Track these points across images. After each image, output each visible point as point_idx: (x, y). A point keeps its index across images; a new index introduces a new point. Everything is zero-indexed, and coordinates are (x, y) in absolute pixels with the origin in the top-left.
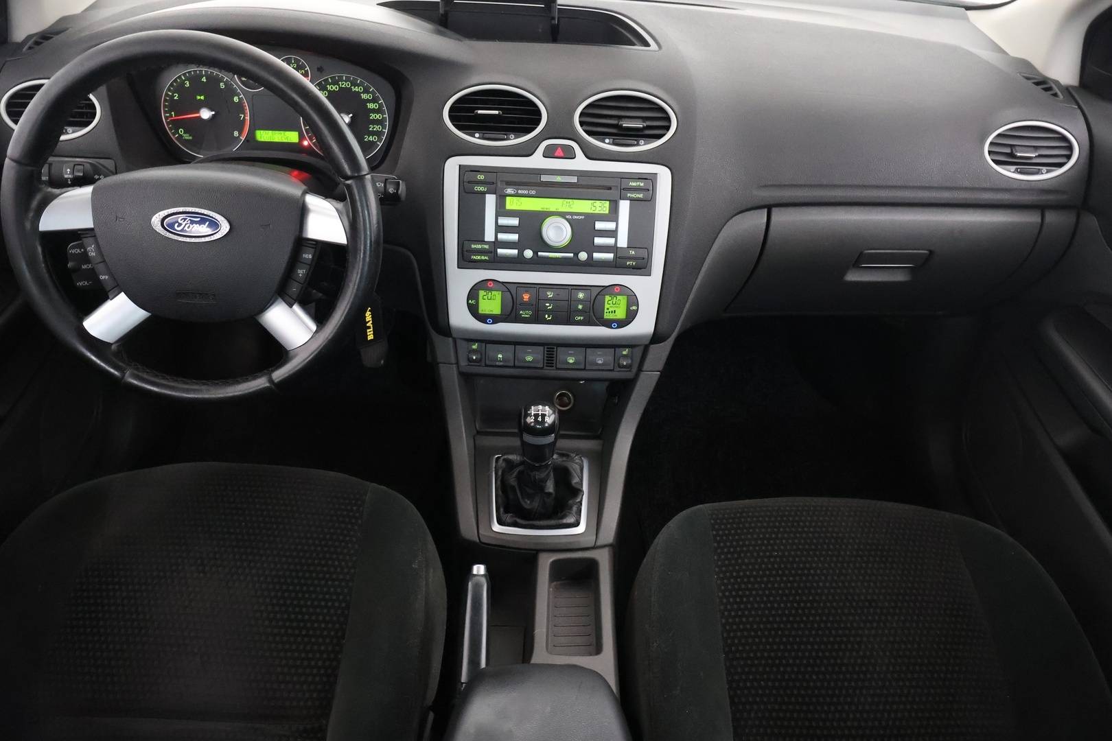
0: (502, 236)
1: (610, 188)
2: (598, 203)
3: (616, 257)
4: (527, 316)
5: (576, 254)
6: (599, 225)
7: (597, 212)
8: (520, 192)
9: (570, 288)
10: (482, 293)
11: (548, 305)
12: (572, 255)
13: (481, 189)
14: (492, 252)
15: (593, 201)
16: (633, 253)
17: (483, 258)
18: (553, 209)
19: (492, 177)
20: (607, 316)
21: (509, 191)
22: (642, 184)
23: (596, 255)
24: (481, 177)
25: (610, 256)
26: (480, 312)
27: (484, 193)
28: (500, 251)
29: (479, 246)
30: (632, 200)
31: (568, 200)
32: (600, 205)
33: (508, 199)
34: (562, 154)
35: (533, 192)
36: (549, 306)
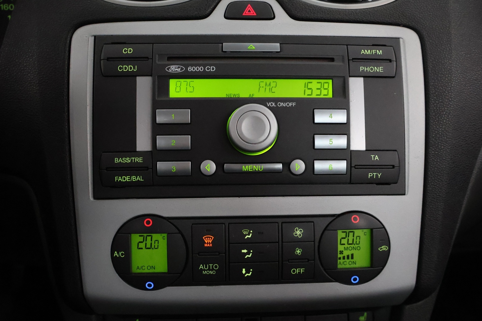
0: (163, 142)
1: (332, 60)
2: (315, 84)
3: (350, 166)
4: (211, 272)
5: (287, 165)
6: (321, 117)
7: (314, 96)
8: (190, 69)
9: (280, 220)
10: (136, 238)
11: (245, 251)
12: (280, 166)
13: (129, 68)
14: (147, 168)
15: (307, 81)
16: (377, 158)
17: (134, 178)
18: (244, 94)
19: (146, 50)
20: (343, 264)
21: (174, 69)
22: (380, 52)
23: (320, 166)
24: (128, 51)
25: (341, 166)
26: (135, 270)
27: (133, 76)
28: (161, 166)
29: (128, 160)
30: (366, 77)
31: (268, 81)
32: (319, 86)
33: (173, 83)
34: (253, 13)
35: (212, 69)
36: (248, 253)
